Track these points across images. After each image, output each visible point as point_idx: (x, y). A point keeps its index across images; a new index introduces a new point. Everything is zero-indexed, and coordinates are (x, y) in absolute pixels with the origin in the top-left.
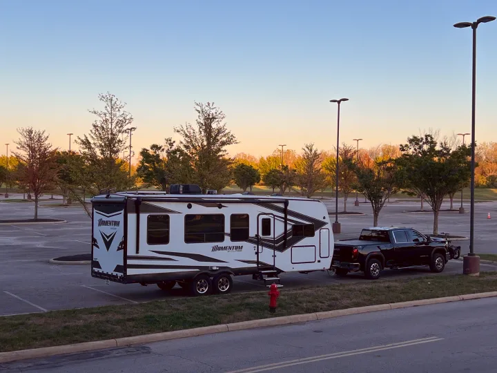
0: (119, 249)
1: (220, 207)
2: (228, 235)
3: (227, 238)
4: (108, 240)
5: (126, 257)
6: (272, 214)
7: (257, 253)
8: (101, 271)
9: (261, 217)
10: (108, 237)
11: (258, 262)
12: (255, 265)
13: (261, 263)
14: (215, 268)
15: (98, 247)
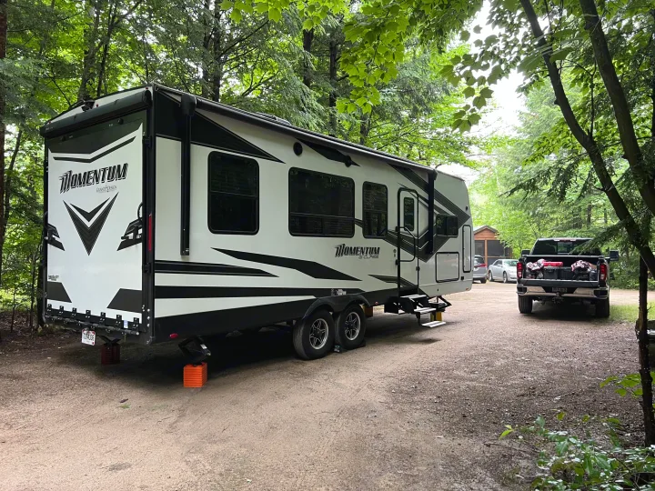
0: (126, 243)
1: (348, 163)
2: (359, 223)
3: (358, 230)
4: (89, 224)
5: (151, 266)
6: (416, 192)
7: (398, 262)
8: (68, 307)
9: (404, 194)
10: (89, 216)
11: (399, 280)
12: (395, 286)
13: (404, 282)
14: (341, 293)
15: (59, 246)
